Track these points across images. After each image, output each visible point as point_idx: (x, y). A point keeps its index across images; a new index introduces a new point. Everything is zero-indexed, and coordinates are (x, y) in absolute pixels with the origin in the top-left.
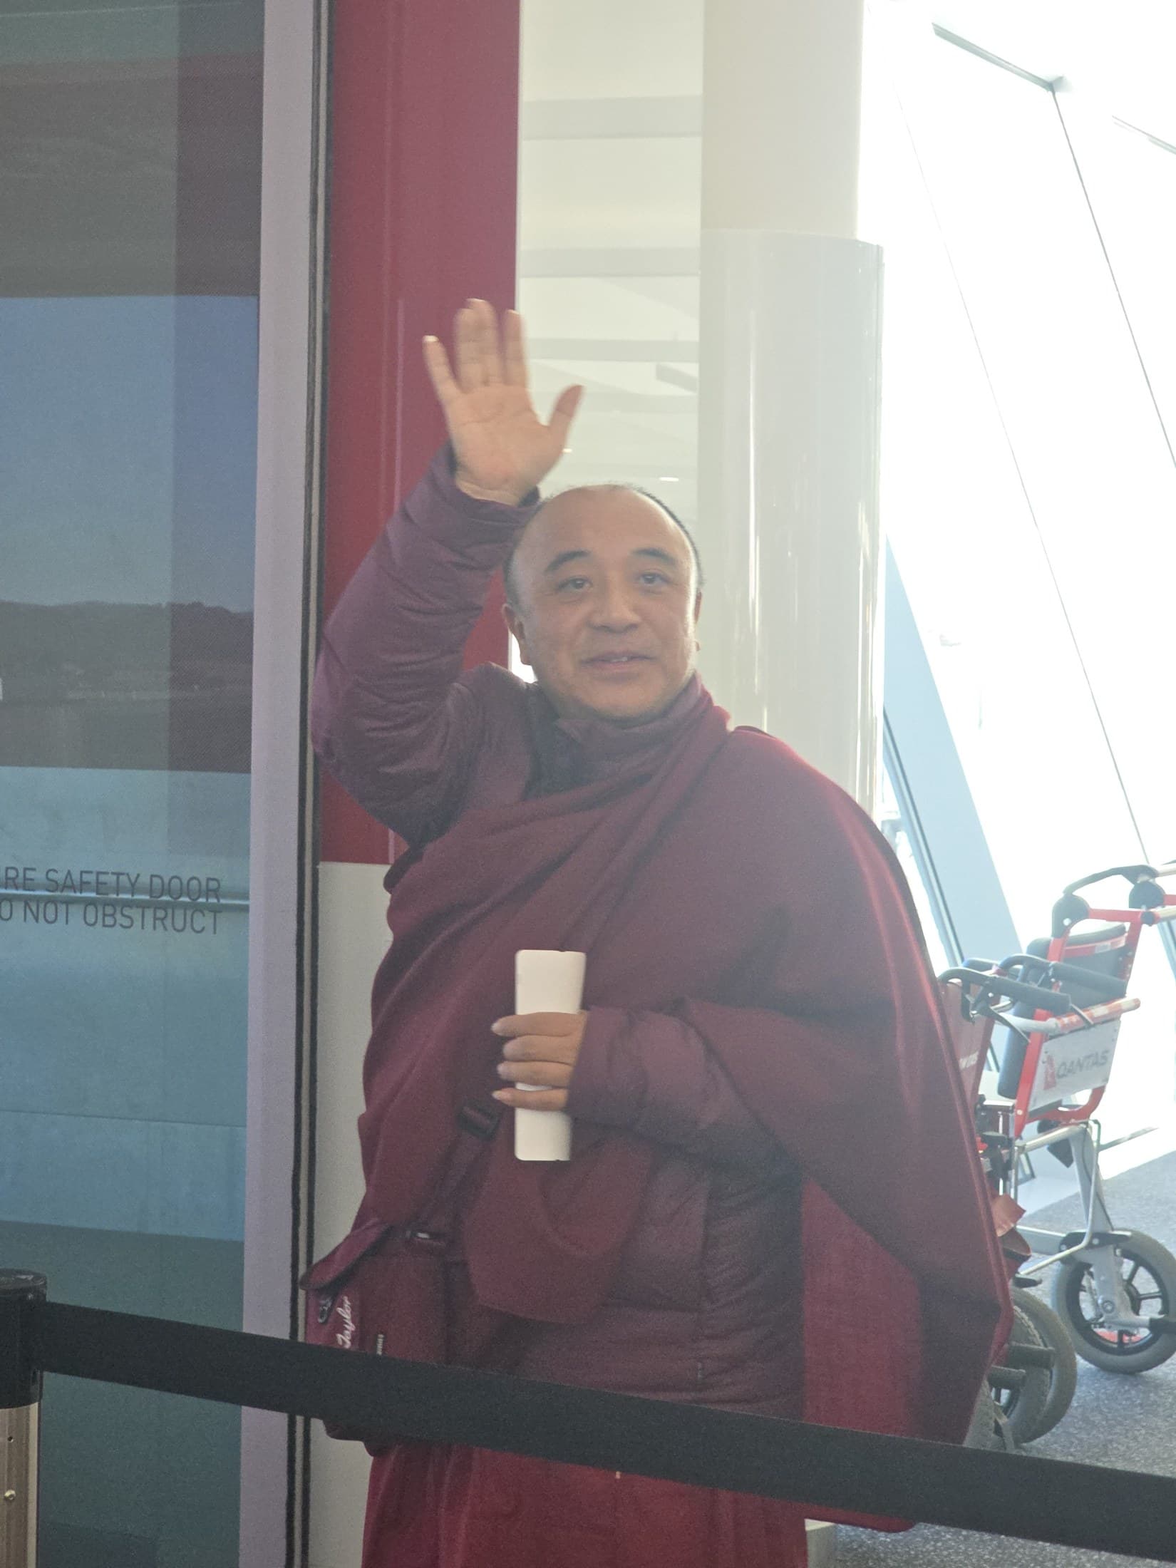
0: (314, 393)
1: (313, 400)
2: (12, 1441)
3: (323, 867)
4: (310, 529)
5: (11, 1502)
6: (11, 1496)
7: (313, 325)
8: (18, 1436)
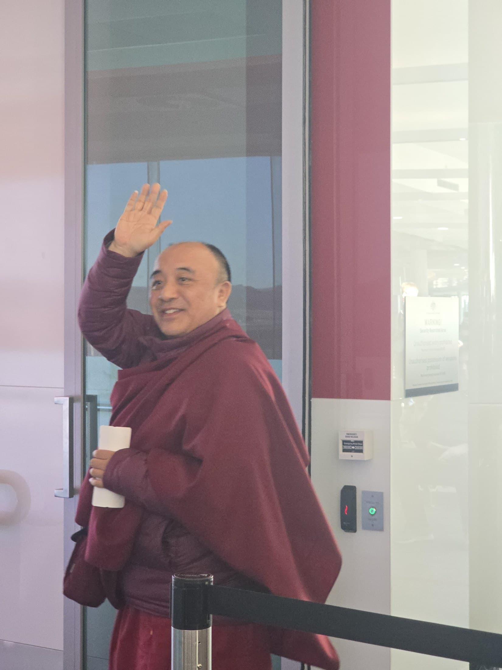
0: (306, 200)
1: (305, 203)
2: (200, 643)
3: (313, 400)
4: (305, 257)
5: (200, 669)
6: (200, 666)
7: (304, 172)
8: (203, 641)
